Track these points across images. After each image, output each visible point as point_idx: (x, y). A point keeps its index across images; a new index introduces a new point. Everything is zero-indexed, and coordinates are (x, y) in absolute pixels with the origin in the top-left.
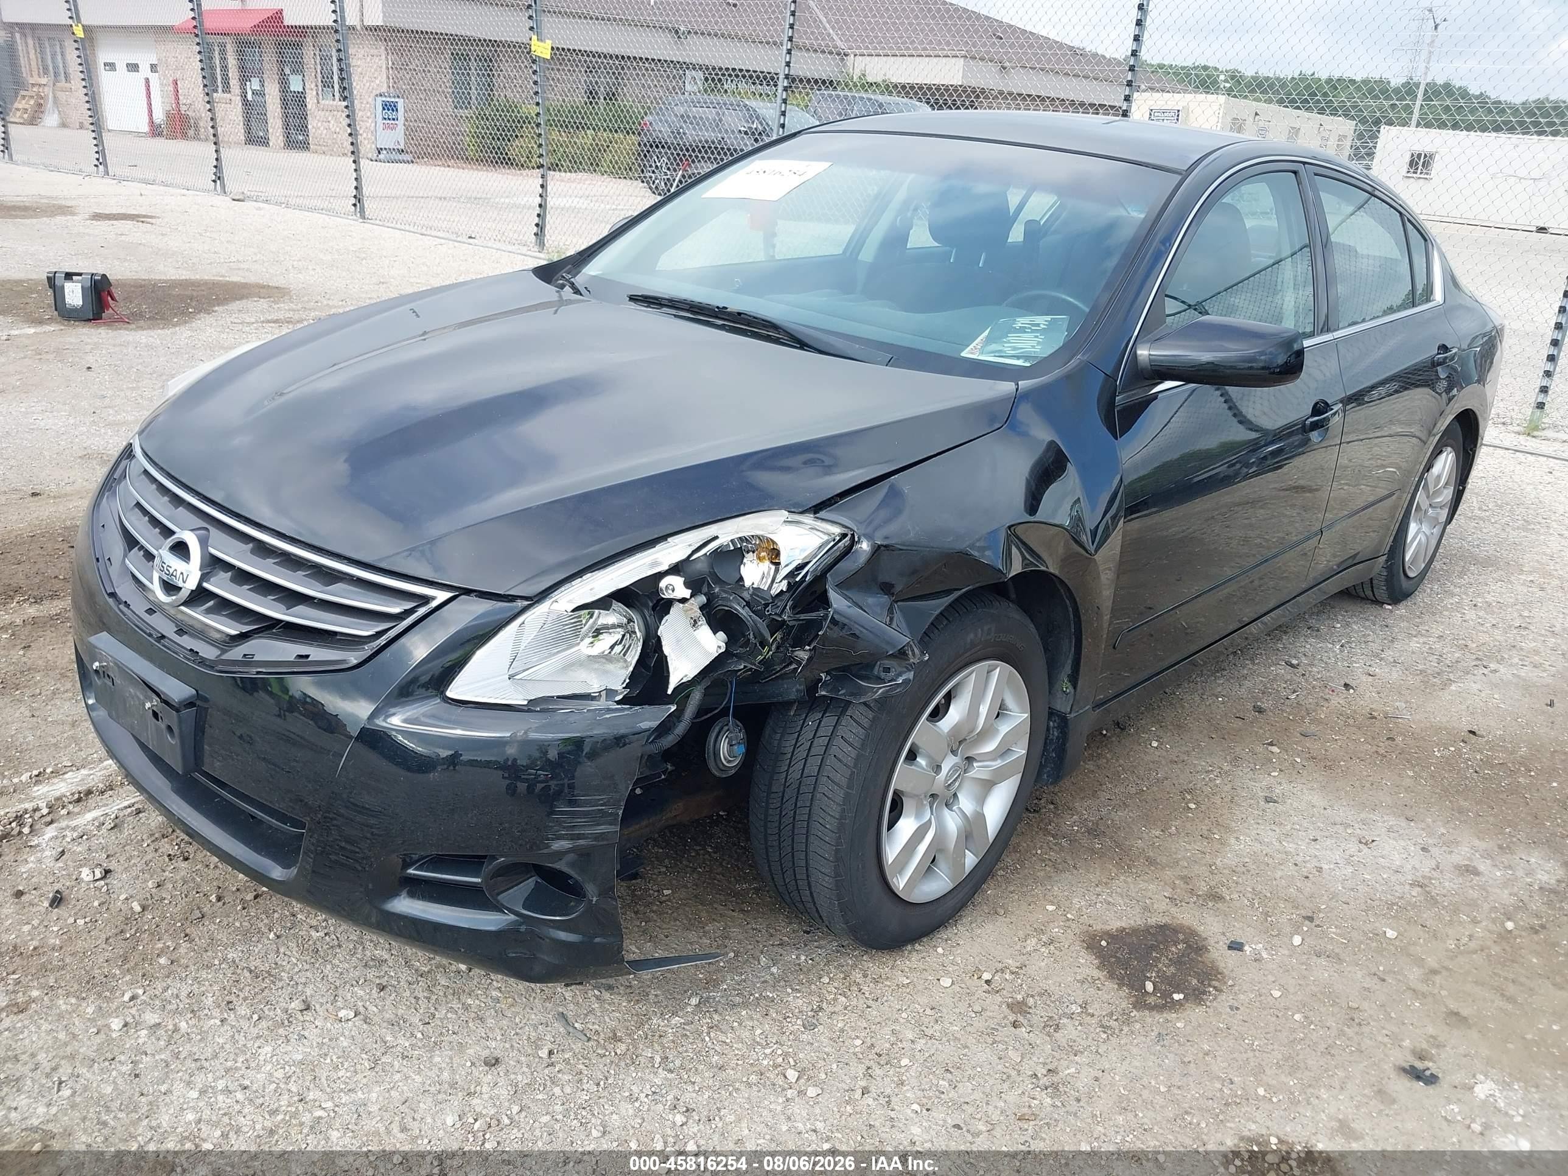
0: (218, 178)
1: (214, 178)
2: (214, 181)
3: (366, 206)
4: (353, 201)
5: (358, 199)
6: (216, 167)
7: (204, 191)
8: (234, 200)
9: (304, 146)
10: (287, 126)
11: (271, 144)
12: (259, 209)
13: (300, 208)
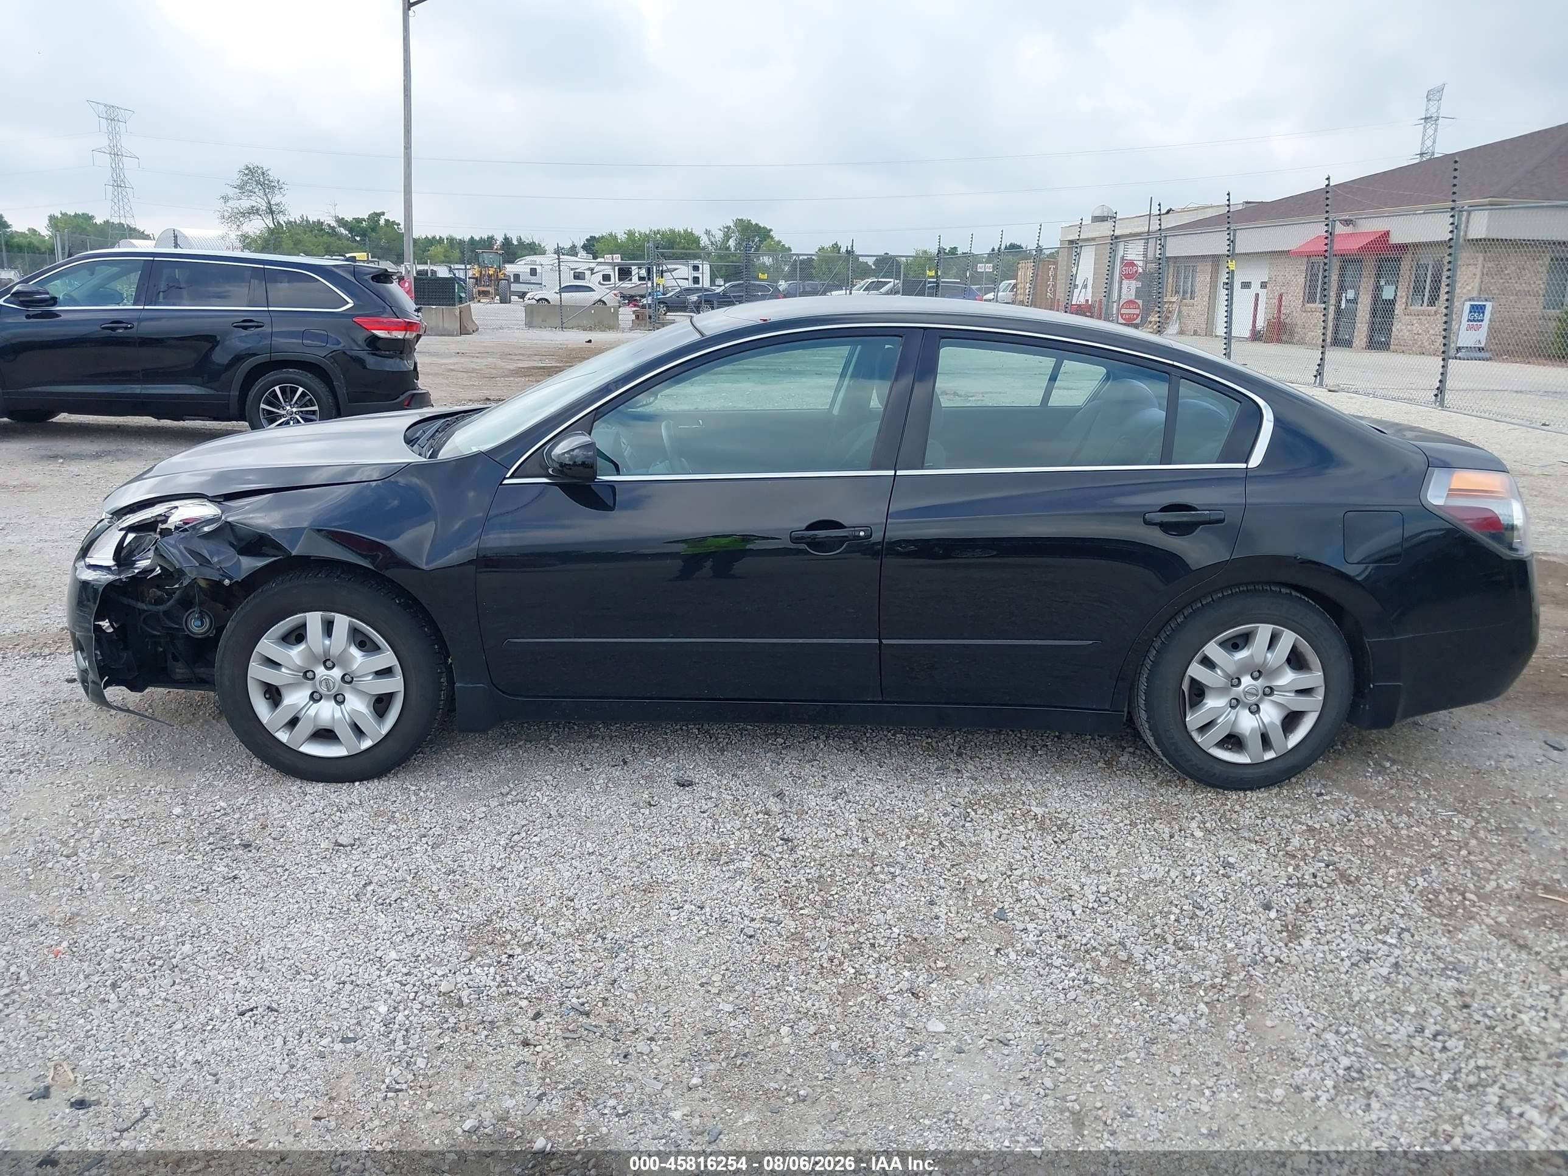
0: (1319, 373)
1: (1315, 373)
2: (1316, 376)
3: (1446, 397)
4: (1436, 392)
5: (1440, 390)
6: (1319, 365)
7: (1308, 384)
8: (1330, 391)
9: (1385, 346)
10: (1372, 329)
11: (1354, 345)
12: (1351, 398)
13: (1384, 397)
